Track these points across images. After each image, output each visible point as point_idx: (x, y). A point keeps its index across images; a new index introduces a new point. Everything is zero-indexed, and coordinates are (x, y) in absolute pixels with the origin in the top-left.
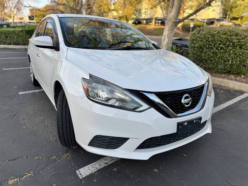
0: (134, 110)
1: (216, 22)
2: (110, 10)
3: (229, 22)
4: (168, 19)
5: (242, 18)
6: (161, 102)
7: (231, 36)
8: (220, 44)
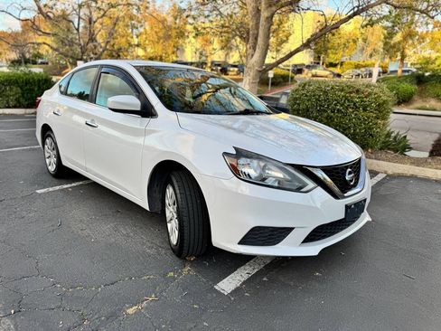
0: (298, 190)
1: (306, 70)
2: (130, 45)
3: (325, 69)
4: (248, 66)
5: (342, 64)
6: (329, 180)
7: (350, 93)
8: (335, 105)
